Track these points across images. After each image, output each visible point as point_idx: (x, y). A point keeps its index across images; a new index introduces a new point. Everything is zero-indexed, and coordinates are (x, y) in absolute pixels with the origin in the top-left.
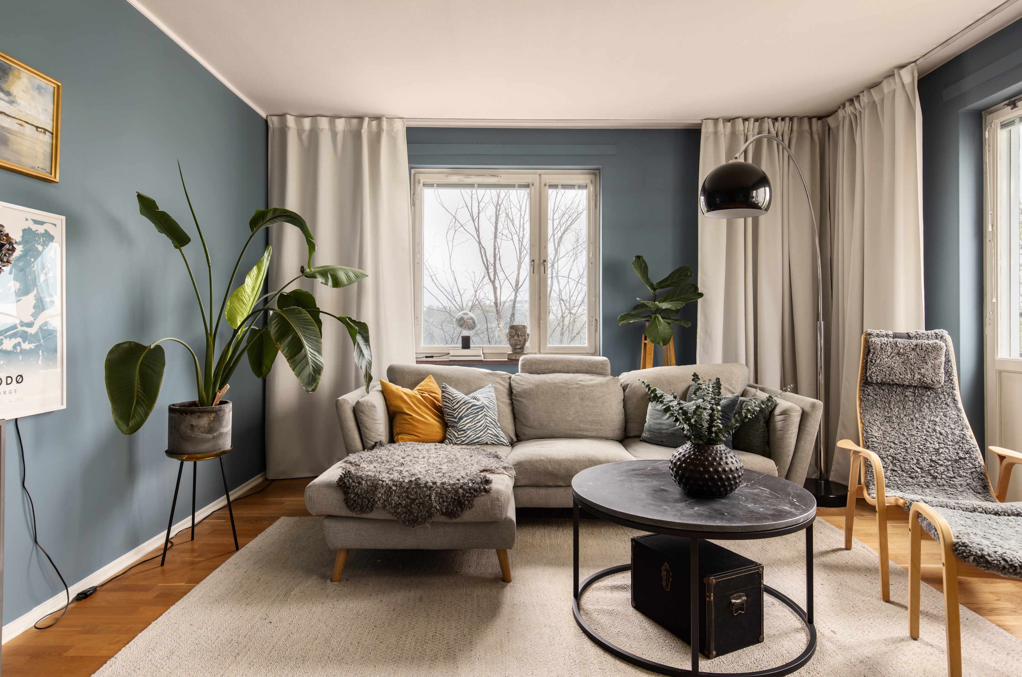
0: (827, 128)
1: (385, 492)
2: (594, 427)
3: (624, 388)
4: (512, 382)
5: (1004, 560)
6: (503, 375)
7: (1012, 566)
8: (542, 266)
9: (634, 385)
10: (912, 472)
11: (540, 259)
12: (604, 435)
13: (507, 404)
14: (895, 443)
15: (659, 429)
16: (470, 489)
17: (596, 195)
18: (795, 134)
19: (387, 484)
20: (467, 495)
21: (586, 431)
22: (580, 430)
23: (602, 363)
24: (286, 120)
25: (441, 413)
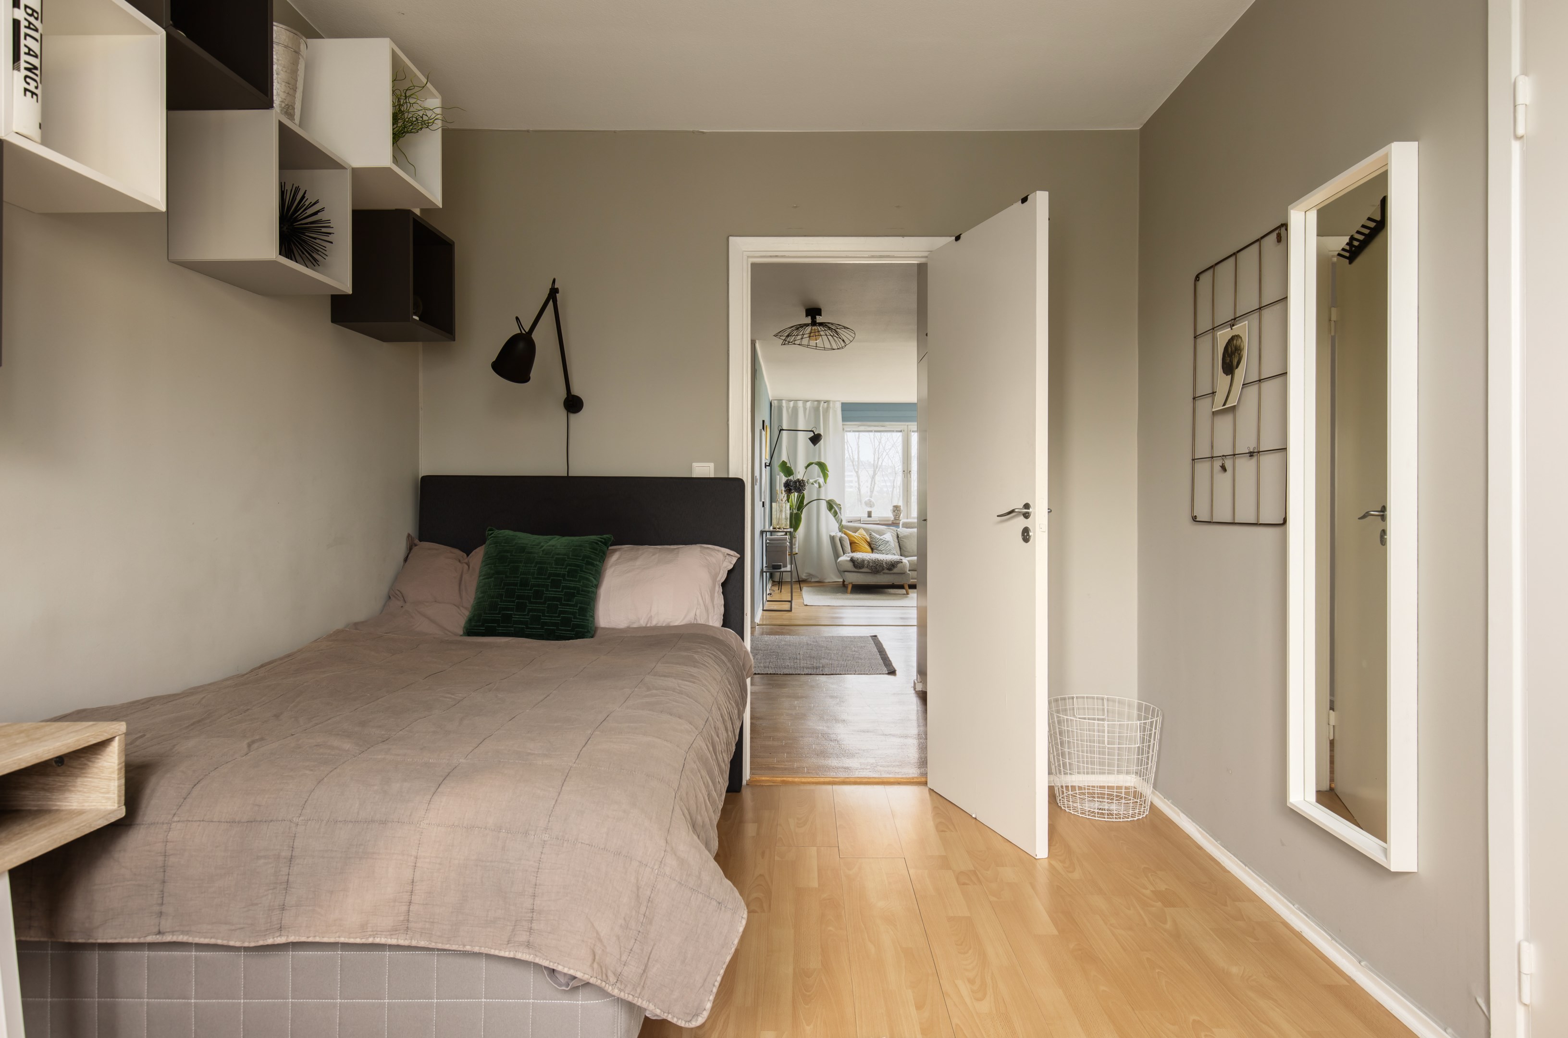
4: (898, 532)
11: (907, 470)
13: (896, 542)
16: (895, 563)
20: (894, 565)
24: (782, 403)
25: (870, 544)
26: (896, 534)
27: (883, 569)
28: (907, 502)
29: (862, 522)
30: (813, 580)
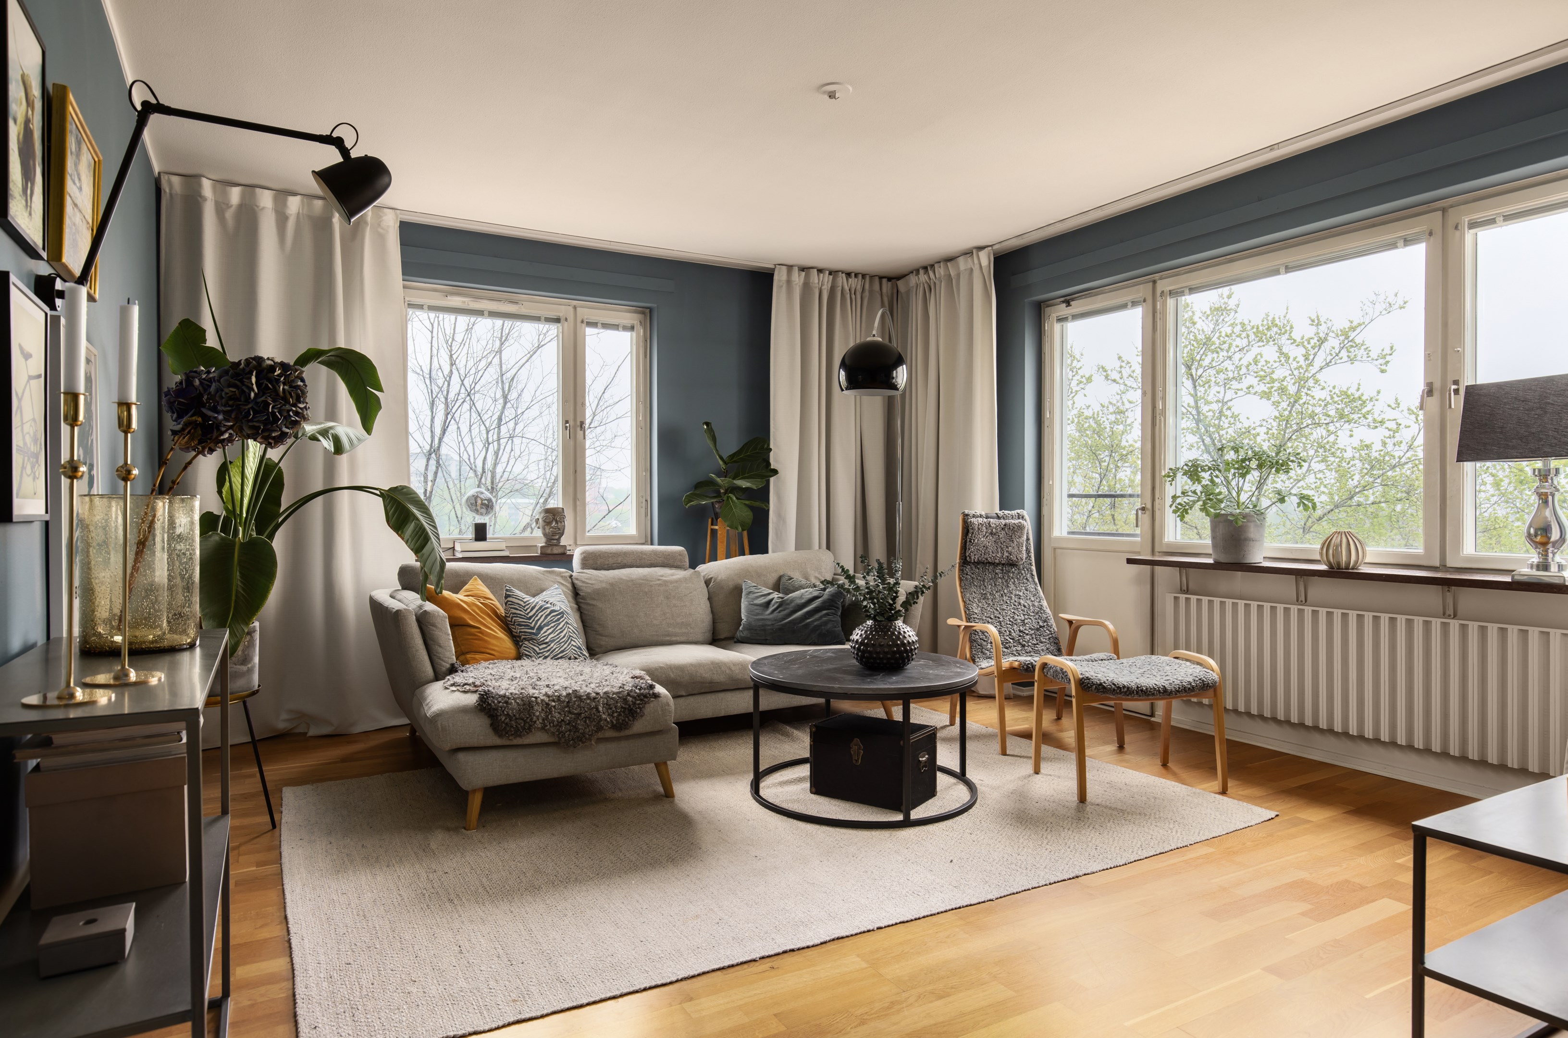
0: (895, 291)
1: (543, 710)
2: (684, 630)
3: (707, 582)
4: (576, 582)
5: (1114, 684)
6: (563, 573)
7: (1119, 687)
8: (579, 429)
9: (719, 578)
10: (1007, 643)
11: (575, 419)
12: (694, 639)
13: (575, 610)
14: (991, 618)
15: (763, 626)
16: (639, 695)
17: (646, 341)
18: (867, 294)
19: (542, 700)
20: (638, 702)
21: (675, 636)
22: (668, 635)
23: (680, 554)
24: (200, 185)
25: (506, 624)
26: (570, 586)
27: (600, 729)
28: (575, 499)
29: (459, 555)
30: (312, 732)
